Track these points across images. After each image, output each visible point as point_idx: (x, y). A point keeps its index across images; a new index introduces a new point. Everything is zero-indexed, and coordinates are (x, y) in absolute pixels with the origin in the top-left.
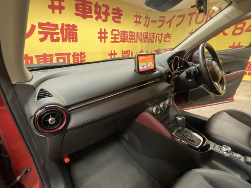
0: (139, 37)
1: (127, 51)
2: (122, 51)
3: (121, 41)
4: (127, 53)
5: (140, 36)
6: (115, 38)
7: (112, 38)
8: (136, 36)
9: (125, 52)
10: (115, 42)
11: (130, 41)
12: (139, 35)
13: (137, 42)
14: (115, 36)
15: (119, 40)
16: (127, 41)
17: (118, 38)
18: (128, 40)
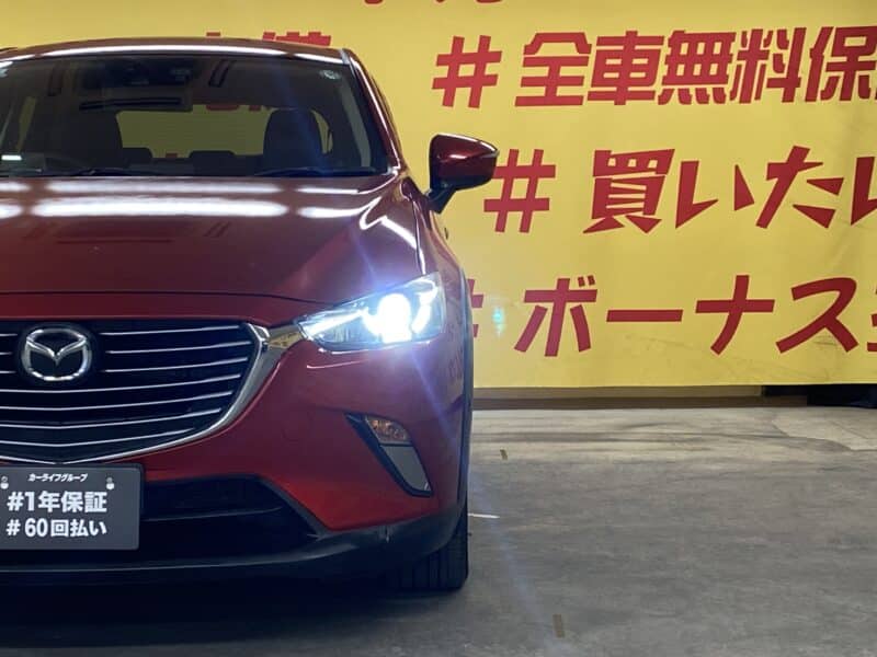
0: (769, 63)
1: (643, 158)
2: (601, 157)
3: (593, 96)
4: (642, 167)
5: (786, 54)
6: (552, 81)
7: (527, 82)
8: (741, 56)
9: (623, 159)
10: (551, 99)
11: (675, 96)
12: (773, 48)
13: (745, 99)
14: (554, 71)
15: (583, 90)
16: (649, 96)
17: (578, 81)
18: (658, 88)
